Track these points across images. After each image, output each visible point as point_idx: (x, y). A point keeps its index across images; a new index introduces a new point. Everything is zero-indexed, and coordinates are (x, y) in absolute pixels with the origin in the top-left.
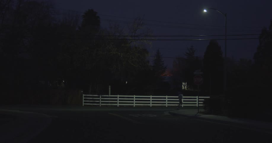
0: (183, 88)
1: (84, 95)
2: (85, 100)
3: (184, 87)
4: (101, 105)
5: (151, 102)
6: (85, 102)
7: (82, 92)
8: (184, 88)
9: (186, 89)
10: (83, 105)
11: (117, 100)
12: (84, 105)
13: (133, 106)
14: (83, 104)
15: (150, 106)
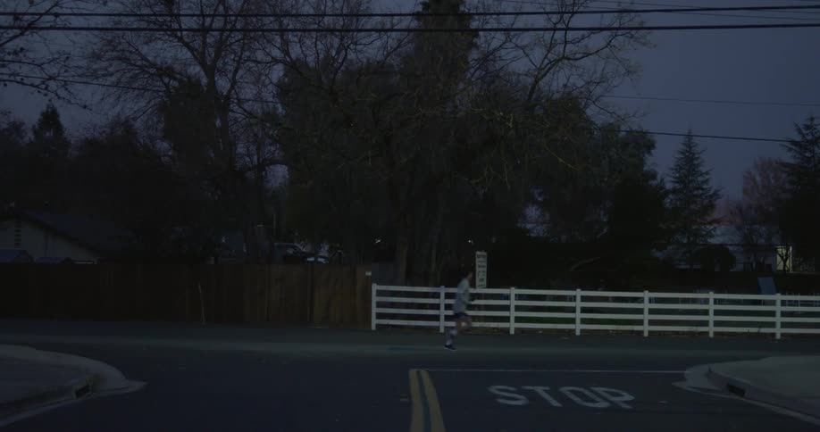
0: (780, 267)
1: (375, 288)
2: (379, 305)
3: (785, 262)
4: (445, 327)
5: (646, 317)
6: (380, 316)
7: (369, 274)
8: (785, 265)
9: (791, 271)
10: (373, 328)
11: (507, 308)
12: (377, 325)
13: (574, 330)
14: (375, 322)
15: (642, 332)
